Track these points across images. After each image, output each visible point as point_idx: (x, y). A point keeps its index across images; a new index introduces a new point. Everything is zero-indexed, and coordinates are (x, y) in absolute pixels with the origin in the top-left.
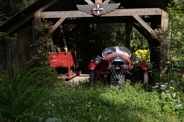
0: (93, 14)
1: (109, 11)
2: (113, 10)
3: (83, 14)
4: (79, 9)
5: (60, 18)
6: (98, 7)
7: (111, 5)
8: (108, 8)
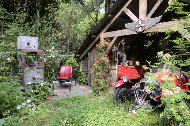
0: (137, 32)
1: (150, 27)
2: (154, 25)
3: (129, 32)
4: (126, 27)
5: (114, 37)
6: (140, 23)
7: (153, 19)
8: (150, 23)
